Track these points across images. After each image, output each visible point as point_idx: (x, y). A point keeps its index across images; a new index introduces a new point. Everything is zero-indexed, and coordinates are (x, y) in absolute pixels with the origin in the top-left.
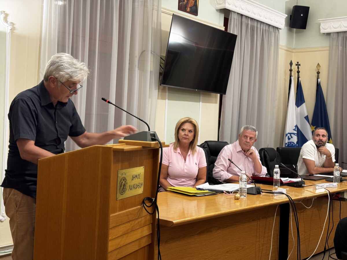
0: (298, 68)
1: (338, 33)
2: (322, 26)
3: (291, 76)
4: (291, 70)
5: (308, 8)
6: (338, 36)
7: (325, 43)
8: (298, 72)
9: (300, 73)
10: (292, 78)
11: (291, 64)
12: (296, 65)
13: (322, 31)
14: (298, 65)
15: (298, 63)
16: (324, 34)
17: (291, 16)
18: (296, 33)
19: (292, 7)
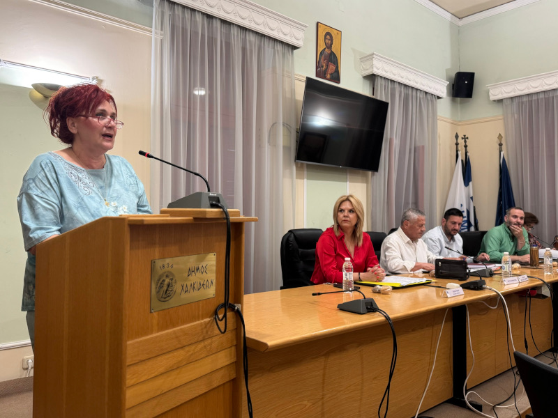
0: (465, 142)
1: (512, 98)
2: (491, 92)
3: (457, 151)
4: (457, 144)
5: (472, 74)
6: (512, 101)
7: (497, 112)
8: (466, 146)
9: (468, 148)
10: (459, 153)
11: (457, 137)
12: (462, 138)
13: (492, 98)
14: (465, 138)
15: (465, 136)
16: (494, 101)
17: (453, 85)
18: (460, 103)
19: (453, 74)
